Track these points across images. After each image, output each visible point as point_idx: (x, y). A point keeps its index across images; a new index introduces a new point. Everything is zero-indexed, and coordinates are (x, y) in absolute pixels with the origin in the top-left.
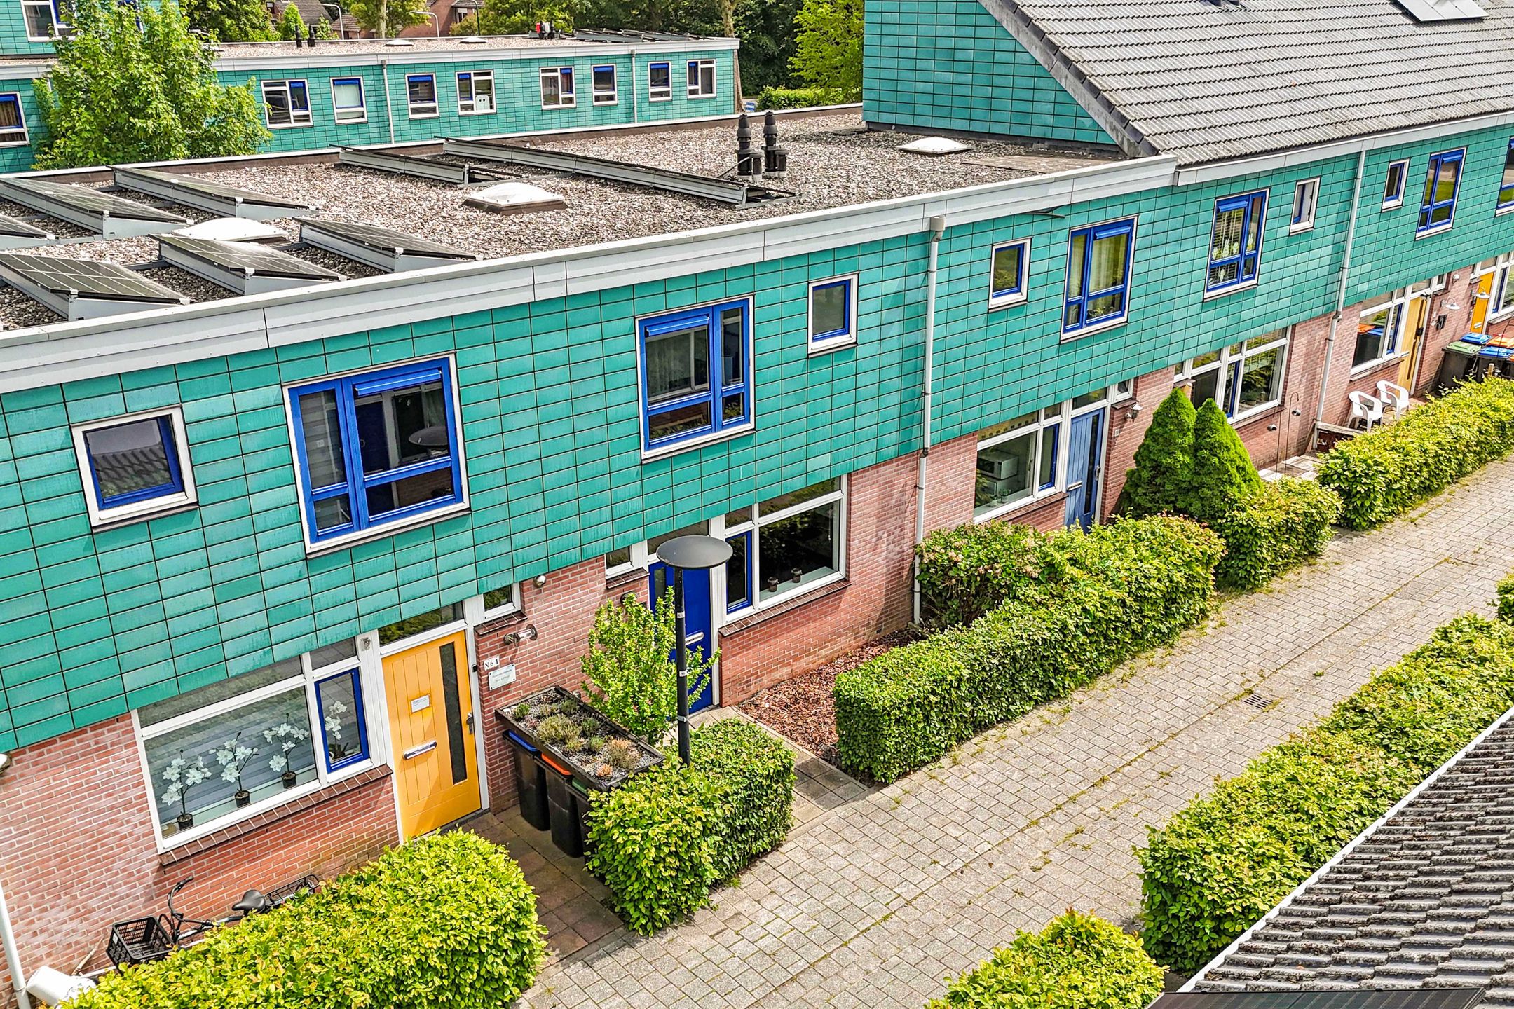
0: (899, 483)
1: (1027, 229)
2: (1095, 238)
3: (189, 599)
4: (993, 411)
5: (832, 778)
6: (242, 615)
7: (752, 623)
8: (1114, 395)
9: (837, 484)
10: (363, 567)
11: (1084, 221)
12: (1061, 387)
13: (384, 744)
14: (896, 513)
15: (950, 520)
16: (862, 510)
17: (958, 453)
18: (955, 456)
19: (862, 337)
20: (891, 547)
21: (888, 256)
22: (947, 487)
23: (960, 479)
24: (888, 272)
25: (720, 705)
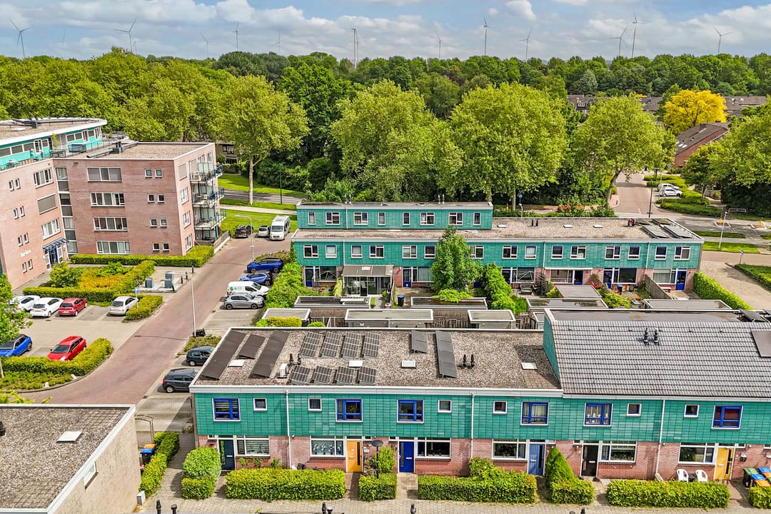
0: (466, 443)
1: (507, 400)
2: (533, 405)
3: (319, 423)
4: (496, 435)
5: (415, 494)
6: (326, 428)
7: (423, 460)
8: (547, 442)
9: (449, 439)
10: (344, 426)
11: (527, 401)
12: (522, 435)
13: (346, 454)
14: (465, 450)
15: (483, 456)
16: (454, 446)
17: (486, 442)
18: (484, 442)
19: (453, 412)
20: (464, 457)
21: (460, 399)
22: (482, 449)
23: (487, 448)
24: (460, 402)
25: (415, 474)
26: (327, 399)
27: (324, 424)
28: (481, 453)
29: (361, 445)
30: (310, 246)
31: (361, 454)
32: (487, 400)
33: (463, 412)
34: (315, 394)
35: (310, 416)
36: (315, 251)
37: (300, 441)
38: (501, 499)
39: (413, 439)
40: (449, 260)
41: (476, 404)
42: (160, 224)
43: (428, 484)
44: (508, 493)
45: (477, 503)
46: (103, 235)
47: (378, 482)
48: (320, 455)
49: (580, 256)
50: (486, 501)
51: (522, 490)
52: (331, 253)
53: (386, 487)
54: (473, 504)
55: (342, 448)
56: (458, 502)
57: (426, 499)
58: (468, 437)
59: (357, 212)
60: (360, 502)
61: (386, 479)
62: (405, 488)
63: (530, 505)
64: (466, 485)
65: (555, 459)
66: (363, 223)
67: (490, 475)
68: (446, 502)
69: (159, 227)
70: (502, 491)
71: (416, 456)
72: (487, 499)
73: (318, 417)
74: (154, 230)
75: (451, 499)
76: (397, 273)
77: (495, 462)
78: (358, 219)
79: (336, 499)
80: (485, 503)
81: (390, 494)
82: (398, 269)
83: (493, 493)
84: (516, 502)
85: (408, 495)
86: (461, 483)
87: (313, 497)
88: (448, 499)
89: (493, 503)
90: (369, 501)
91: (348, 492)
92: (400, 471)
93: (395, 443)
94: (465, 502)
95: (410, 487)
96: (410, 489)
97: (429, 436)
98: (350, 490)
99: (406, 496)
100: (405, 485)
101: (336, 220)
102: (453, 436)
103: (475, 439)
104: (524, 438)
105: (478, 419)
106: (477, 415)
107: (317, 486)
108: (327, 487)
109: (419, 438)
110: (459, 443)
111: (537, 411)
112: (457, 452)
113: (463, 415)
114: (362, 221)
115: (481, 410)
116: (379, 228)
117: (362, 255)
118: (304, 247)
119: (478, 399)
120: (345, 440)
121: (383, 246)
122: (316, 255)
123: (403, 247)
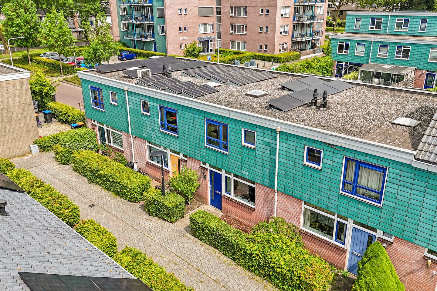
1: (322, 147)
2: (360, 166)
4: (306, 198)
7: (230, 199)
8: (380, 234)
9: (254, 183)
10: (166, 137)
11: (352, 156)
14: (270, 203)
15: (290, 220)
16: (259, 194)
17: (293, 202)
18: (292, 201)
19: (257, 148)
20: (268, 211)
21: (266, 132)
22: (289, 209)
23: (294, 210)
24: (265, 135)
25: (221, 211)
26: (152, 103)
27: (152, 130)
28: (287, 214)
29: (180, 162)
30: (344, 43)
32: (297, 141)
33: (268, 152)
34: (144, 96)
35: (143, 118)
36: (347, 48)
37: (139, 143)
39: (220, 170)
41: (282, 144)
42: (264, 30)
46: (234, 37)
48: (154, 163)
52: (360, 51)
54: (235, 266)
57: (196, 237)
58: (272, 187)
59: (399, 18)
61: (169, 199)
66: (404, 29)
69: (263, 32)
71: (224, 192)
73: (148, 122)
74: (261, 35)
76: (420, 76)
77: (304, 234)
78: (399, 25)
79: (130, 201)
82: (421, 73)
87: (115, 191)
89: (258, 278)
92: (211, 204)
93: (207, 170)
97: (235, 172)
99: (185, 226)
101: (379, 26)
102: (258, 181)
103: (282, 193)
104: (345, 215)
105: (284, 166)
106: (284, 161)
107: (117, 181)
109: (227, 172)
110: (263, 192)
112: (261, 202)
113: (268, 156)
114: (403, 27)
115: (288, 154)
116: (419, 35)
117: (387, 54)
118: (339, 44)
119: (285, 137)
120: (168, 152)
121: (410, 47)
122: (347, 52)
123: (431, 50)
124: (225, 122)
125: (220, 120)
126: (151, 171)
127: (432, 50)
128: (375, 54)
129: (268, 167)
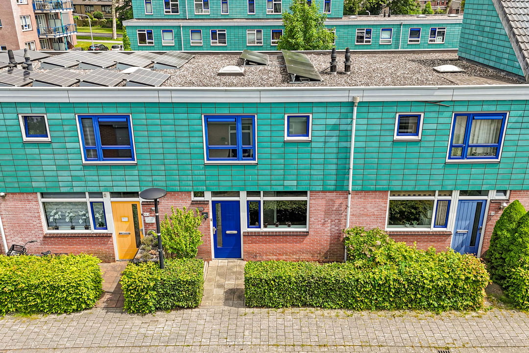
0: (338, 202)
1: (422, 109)
2: (474, 119)
3: (49, 167)
4: (397, 185)
5: (240, 297)
6: (64, 176)
7: (258, 235)
8: (493, 195)
9: (304, 193)
10: (101, 172)
11: (463, 109)
12: (446, 182)
13: (112, 227)
14: (335, 213)
15: (370, 225)
16: (315, 207)
17: (375, 198)
18: (373, 198)
19: (315, 139)
20: (333, 226)
21: (330, 109)
22: (368, 211)
23: (376, 209)
24: (329, 115)
25: (243, 260)
26: (58, 116)
27: (60, 168)
28: (365, 218)
29: (140, 209)
30: (145, 31)
31: (142, 227)
32: (384, 111)
33: (334, 139)
34: (30, 104)
35: (28, 151)
36: (150, 37)
37: (19, 204)
38: (414, 304)
39: (237, 194)
40: (299, 26)
41: (361, 120)
43: (264, 276)
44: (429, 290)
45: (365, 313)
47: (160, 275)
48: (65, 231)
49: (438, 40)
50: (383, 308)
51: (460, 284)
52: (168, 39)
53: (177, 285)
54: (356, 314)
55: (104, 217)
56: (326, 312)
57: (262, 307)
58: (342, 190)
60: (126, 316)
61: (179, 269)
62: (220, 286)
63: (474, 314)
64: (341, 278)
65: (519, 224)
66: (205, 12)
67: (390, 257)
68: (302, 311)
70: (417, 286)
71: (244, 227)
72: (387, 304)
73: (46, 154)
75: (312, 306)
77: (392, 235)
78: (199, 7)
79: (74, 311)
80: (382, 313)
81: (186, 299)
83: (397, 292)
84: (444, 308)
85: (227, 299)
86: (333, 273)
87: (26, 308)
88: (305, 305)
89: (397, 313)
90: (144, 314)
91: (107, 296)
92: (216, 257)
93: (206, 203)
94: (341, 312)
95: (231, 283)
96: (231, 287)
97: (268, 189)
98: (113, 293)
99: (222, 302)
100: (222, 281)
102: (314, 189)
103: (356, 192)
104: (449, 188)
105: (362, 152)
106: (363, 144)
107: (30, 287)
108: (53, 288)
109: (249, 194)
110: (323, 202)
111: (482, 133)
112: (321, 218)
113: (334, 145)
114: (203, 10)
115: (369, 133)
116: (222, 17)
117: (202, 41)
118: (138, 32)
119: (365, 109)
120: (107, 200)
121: (225, 31)
122: (152, 43)
123: (247, 32)
124: (248, 111)
125: (238, 111)
126: (59, 248)
127: (249, 32)
128: (187, 42)
129: (335, 161)
